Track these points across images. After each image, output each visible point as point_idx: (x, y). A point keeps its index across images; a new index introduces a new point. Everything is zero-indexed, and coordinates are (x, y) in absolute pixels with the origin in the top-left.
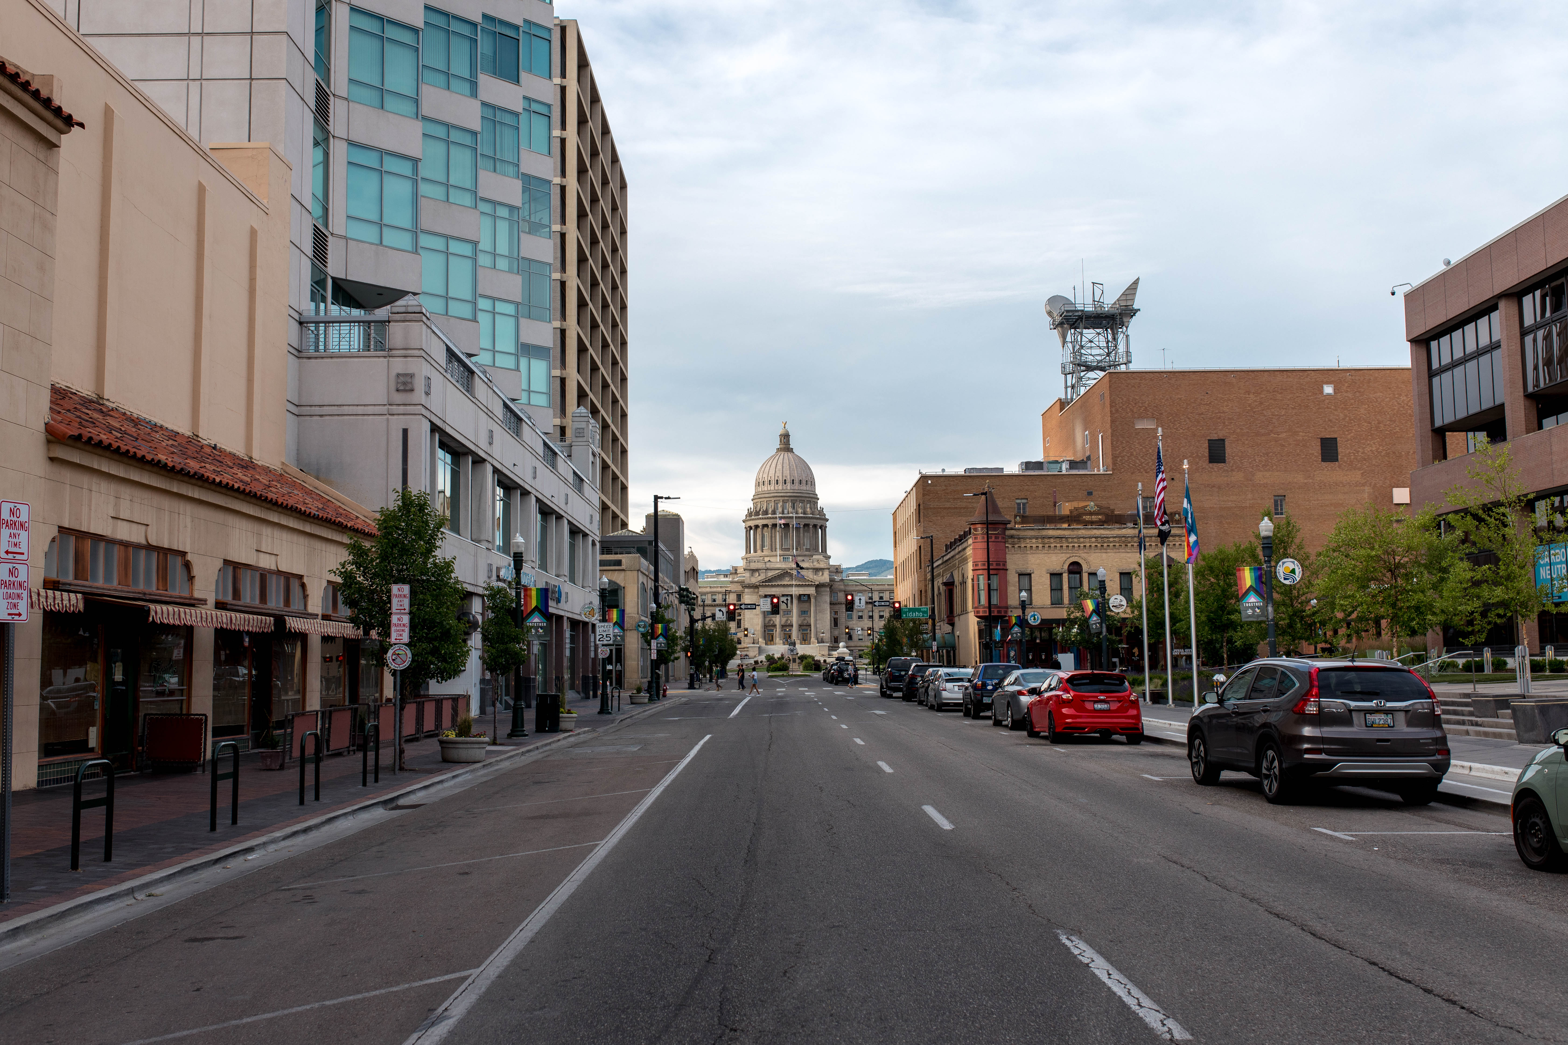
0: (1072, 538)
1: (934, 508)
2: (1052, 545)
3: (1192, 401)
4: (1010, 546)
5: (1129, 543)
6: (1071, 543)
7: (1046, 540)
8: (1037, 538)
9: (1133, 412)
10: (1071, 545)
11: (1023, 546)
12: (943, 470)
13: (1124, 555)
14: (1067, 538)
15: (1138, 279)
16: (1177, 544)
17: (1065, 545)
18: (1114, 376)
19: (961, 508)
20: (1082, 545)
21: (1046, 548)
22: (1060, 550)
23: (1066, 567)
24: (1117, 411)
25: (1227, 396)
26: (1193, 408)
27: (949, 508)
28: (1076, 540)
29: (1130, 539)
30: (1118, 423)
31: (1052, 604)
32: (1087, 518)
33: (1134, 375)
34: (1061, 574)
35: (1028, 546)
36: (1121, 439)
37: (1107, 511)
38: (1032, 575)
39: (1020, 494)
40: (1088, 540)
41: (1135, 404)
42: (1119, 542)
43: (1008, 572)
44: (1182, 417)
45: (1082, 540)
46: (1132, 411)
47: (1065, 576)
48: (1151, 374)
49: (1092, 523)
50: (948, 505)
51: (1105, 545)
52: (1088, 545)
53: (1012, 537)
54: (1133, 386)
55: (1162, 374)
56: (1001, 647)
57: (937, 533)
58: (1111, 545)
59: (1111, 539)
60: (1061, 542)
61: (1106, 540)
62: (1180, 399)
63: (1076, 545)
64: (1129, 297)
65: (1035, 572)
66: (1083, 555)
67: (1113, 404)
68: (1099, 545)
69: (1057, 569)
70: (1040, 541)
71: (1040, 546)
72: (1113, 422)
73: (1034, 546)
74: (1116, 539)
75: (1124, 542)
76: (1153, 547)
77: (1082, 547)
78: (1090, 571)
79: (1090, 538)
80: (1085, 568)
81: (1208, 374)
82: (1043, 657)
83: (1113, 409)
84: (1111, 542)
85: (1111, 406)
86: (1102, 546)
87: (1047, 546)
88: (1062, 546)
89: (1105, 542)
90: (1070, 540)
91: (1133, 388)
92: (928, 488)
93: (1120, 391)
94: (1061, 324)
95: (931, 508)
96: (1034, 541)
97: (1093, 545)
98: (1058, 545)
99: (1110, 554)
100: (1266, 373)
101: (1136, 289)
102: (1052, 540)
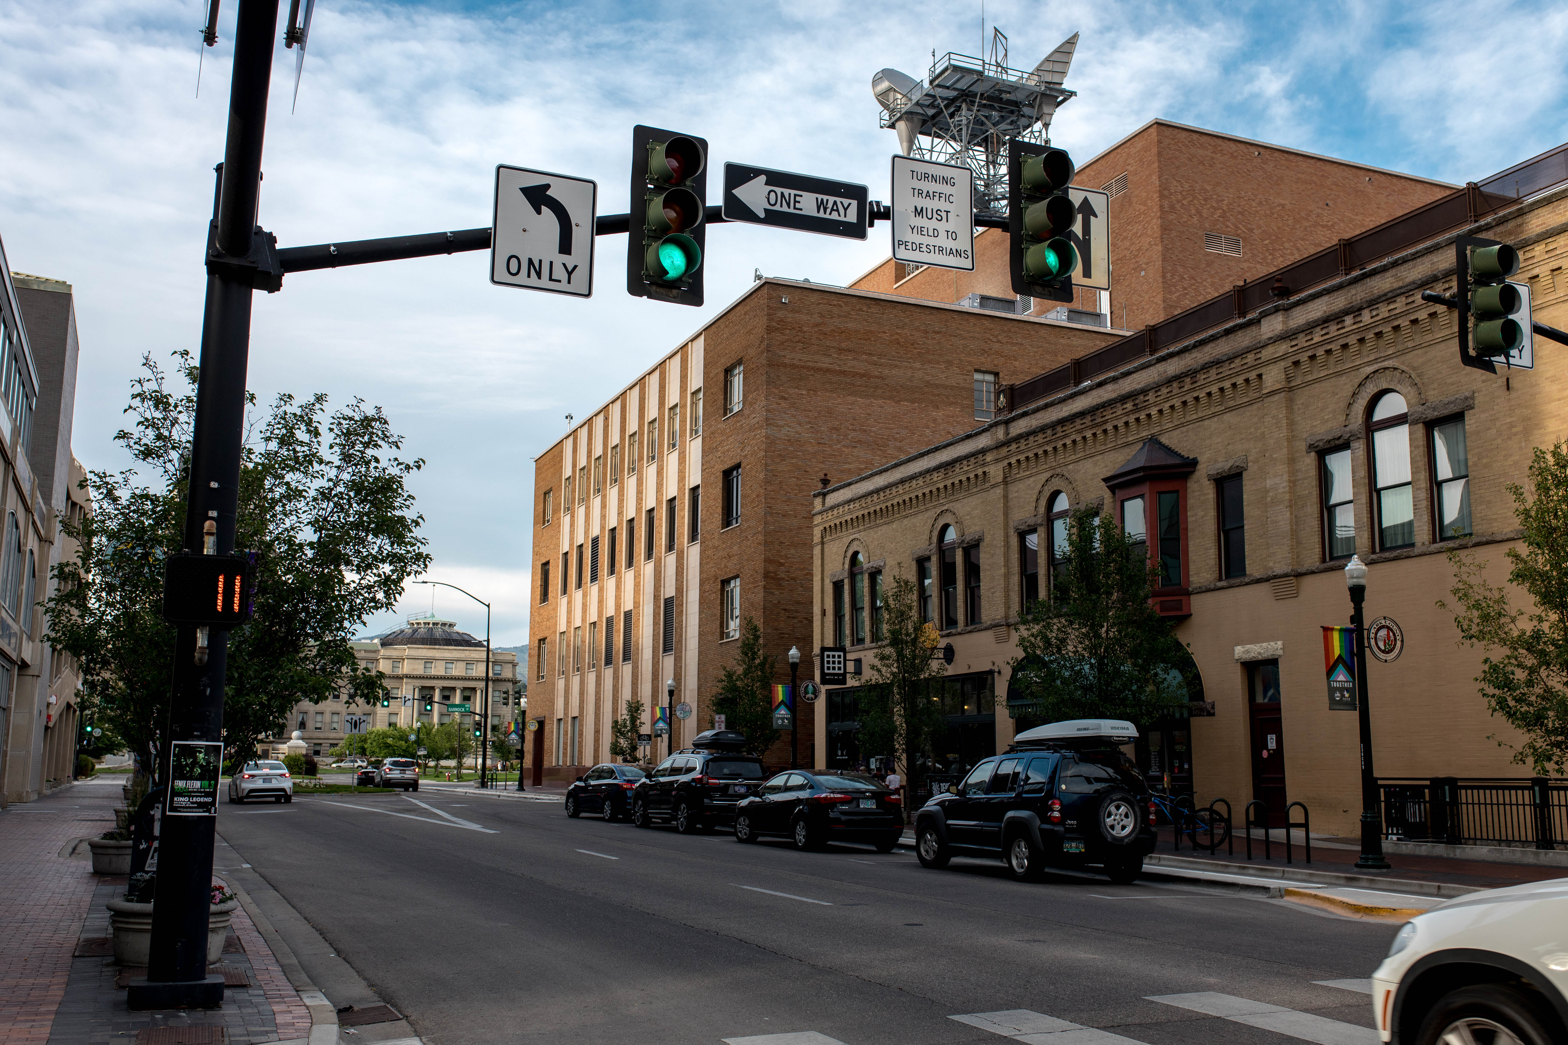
1: (794, 366)
3: (1303, 214)
9: (1201, 216)
12: (806, 280)
15: (1076, 36)
18: (1167, 132)
19: (855, 375)
24: (1172, 207)
25: (1359, 217)
26: (1305, 229)
27: (828, 370)
30: (1174, 234)
33: (1204, 139)
36: (1181, 270)
39: (983, 359)
41: (1205, 200)
44: (1287, 245)
46: (1199, 213)
48: (1231, 144)
50: (825, 362)
54: (1201, 163)
55: (1252, 149)
57: (799, 429)
62: (1283, 206)
64: (1058, 67)
67: (1166, 193)
72: (1165, 229)
81: (1328, 168)
83: (1166, 204)
85: (1162, 196)
91: (1201, 167)
92: (780, 314)
93: (1178, 167)
94: (909, 115)
95: (785, 366)
100: (1419, 186)
101: (1070, 53)
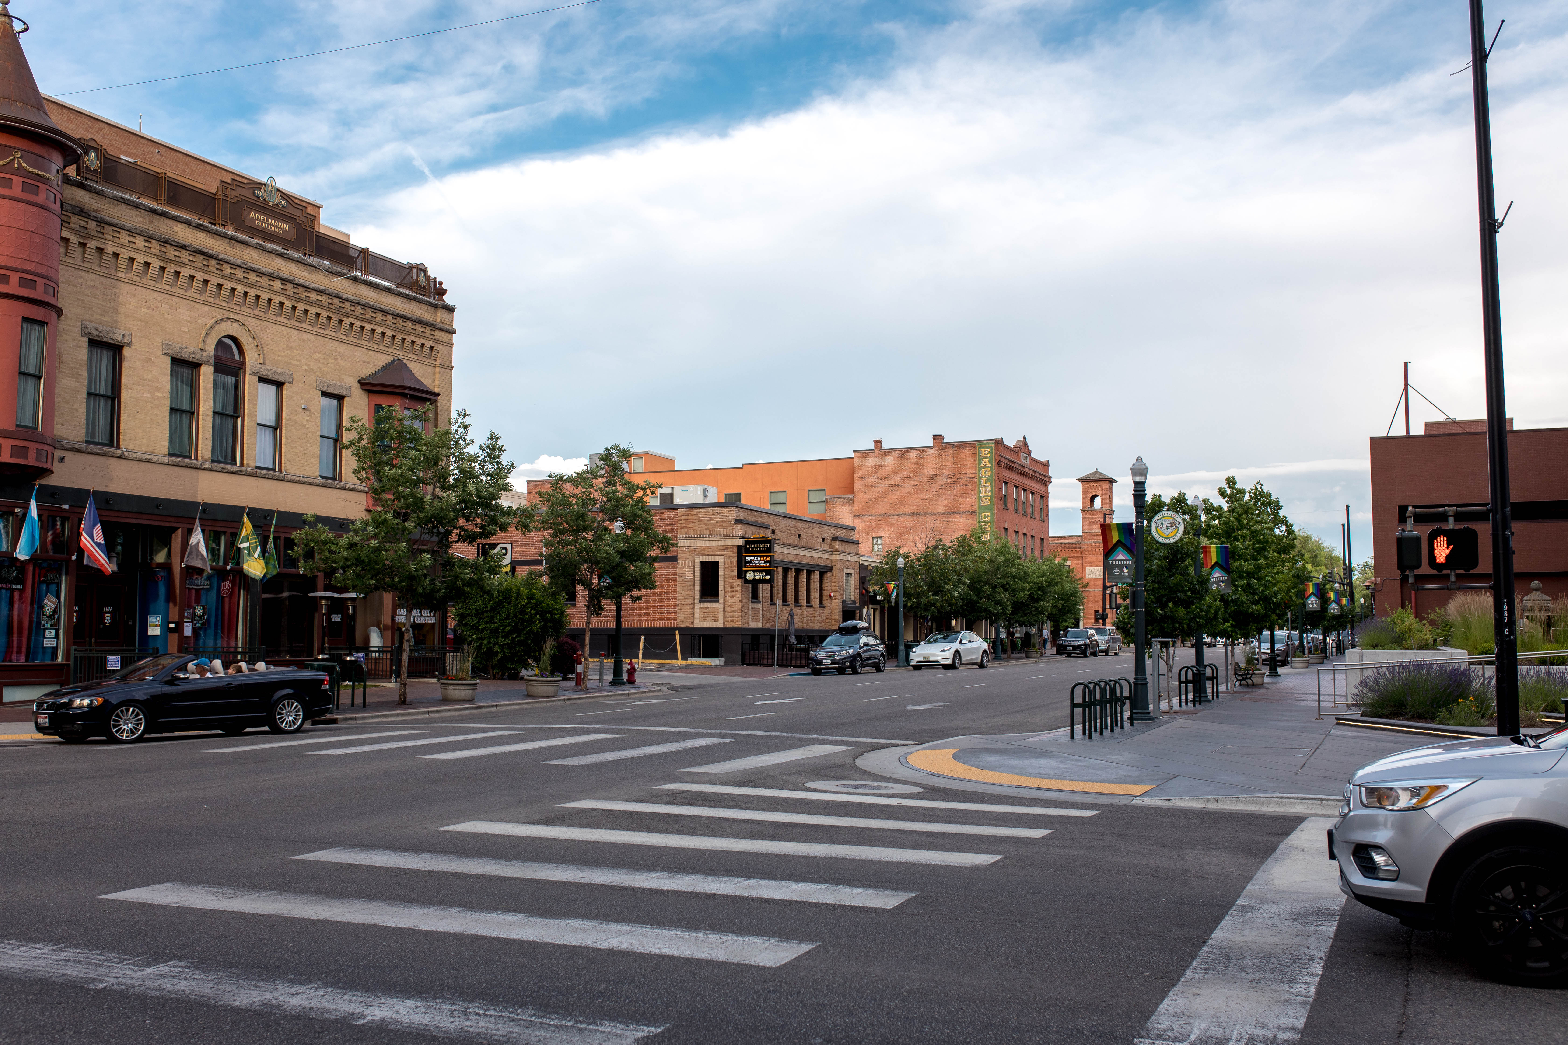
0: (234, 266)
2: (186, 272)
4: (74, 239)
5: (348, 316)
6: (230, 277)
7: (171, 253)
8: (149, 238)
10: (228, 285)
11: (110, 249)
13: (333, 345)
14: (220, 261)
16: (428, 344)
17: (214, 280)
20: (252, 292)
21: (168, 276)
22: (201, 292)
23: (211, 348)
28: (239, 274)
29: (347, 305)
31: (170, 455)
32: (257, 218)
34: (196, 366)
35: (125, 254)
37: (297, 213)
38: (126, 352)
40: (265, 282)
42: (328, 309)
43: (63, 325)
45: (253, 277)
47: (207, 373)
49: (269, 236)
51: (301, 307)
52: (265, 296)
53: (81, 212)
56: (17, 581)
58: (313, 310)
59: (313, 296)
60: (205, 269)
61: (303, 294)
63: (240, 288)
65: (136, 345)
66: (252, 323)
68: (288, 304)
69: (190, 349)
70: (155, 246)
71: (156, 263)
73: (140, 259)
74: (324, 299)
75: (338, 311)
76: (387, 340)
77: (250, 299)
78: (264, 372)
79: (272, 277)
80: (251, 360)
82: (108, 619)
84: (312, 303)
86: (294, 308)
87: (171, 268)
88: (206, 282)
89: (300, 300)
90: (227, 270)
96: (140, 242)
97: (277, 299)
98: (199, 276)
99: (306, 336)
102: (185, 256)
